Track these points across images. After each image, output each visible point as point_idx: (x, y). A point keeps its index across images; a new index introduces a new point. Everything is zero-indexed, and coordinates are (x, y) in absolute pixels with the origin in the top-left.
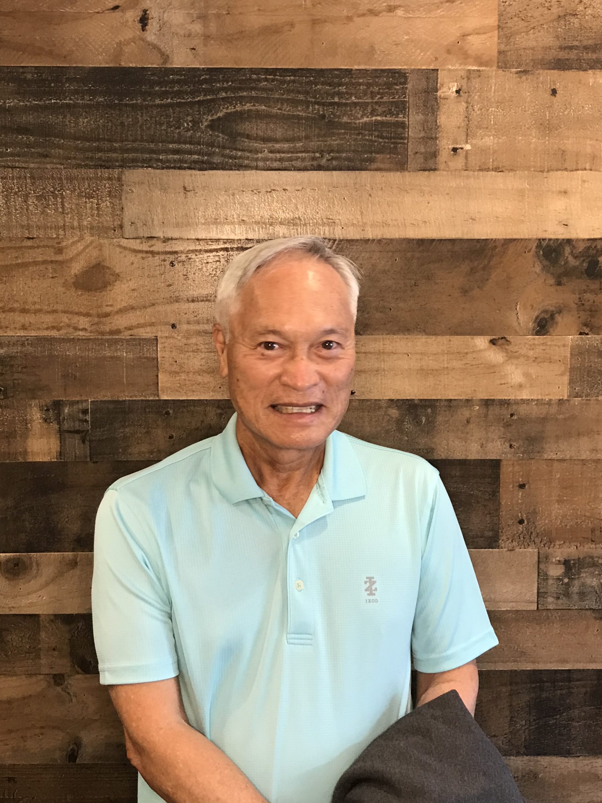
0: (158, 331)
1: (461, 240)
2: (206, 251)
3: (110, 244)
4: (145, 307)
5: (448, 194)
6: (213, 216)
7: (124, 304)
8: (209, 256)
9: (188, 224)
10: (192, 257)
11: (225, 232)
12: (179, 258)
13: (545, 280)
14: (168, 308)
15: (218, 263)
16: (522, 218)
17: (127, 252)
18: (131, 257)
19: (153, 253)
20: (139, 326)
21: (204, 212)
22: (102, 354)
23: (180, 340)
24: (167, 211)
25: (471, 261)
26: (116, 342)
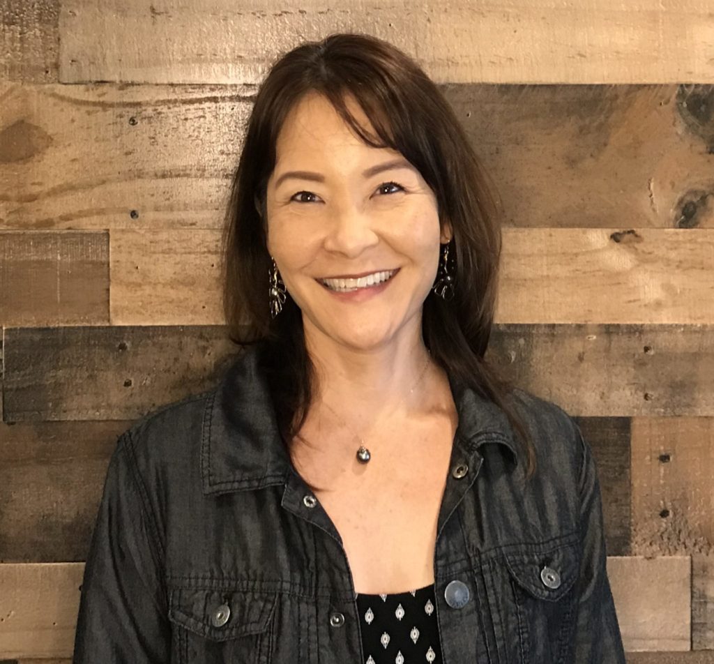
0: (110, 222)
1: (565, 87)
2: (185, 102)
3: (39, 92)
4: (91, 186)
5: (543, 18)
6: (195, 51)
7: (59, 182)
8: (189, 110)
9: (157, 63)
10: (163, 111)
11: (213, 74)
12: (144, 113)
13: (691, 146)
14: (126, 187)
15: (202, 119)
16: (655, 54)
17: (65, 104)
18: (73, 112)
19: (104, 106)
20: (81, 214)
21: (182, 45)
22: (25, 258)
23: (143, 235)
24: (126, 42)
25: (581, 117)
26: (45, 238)
